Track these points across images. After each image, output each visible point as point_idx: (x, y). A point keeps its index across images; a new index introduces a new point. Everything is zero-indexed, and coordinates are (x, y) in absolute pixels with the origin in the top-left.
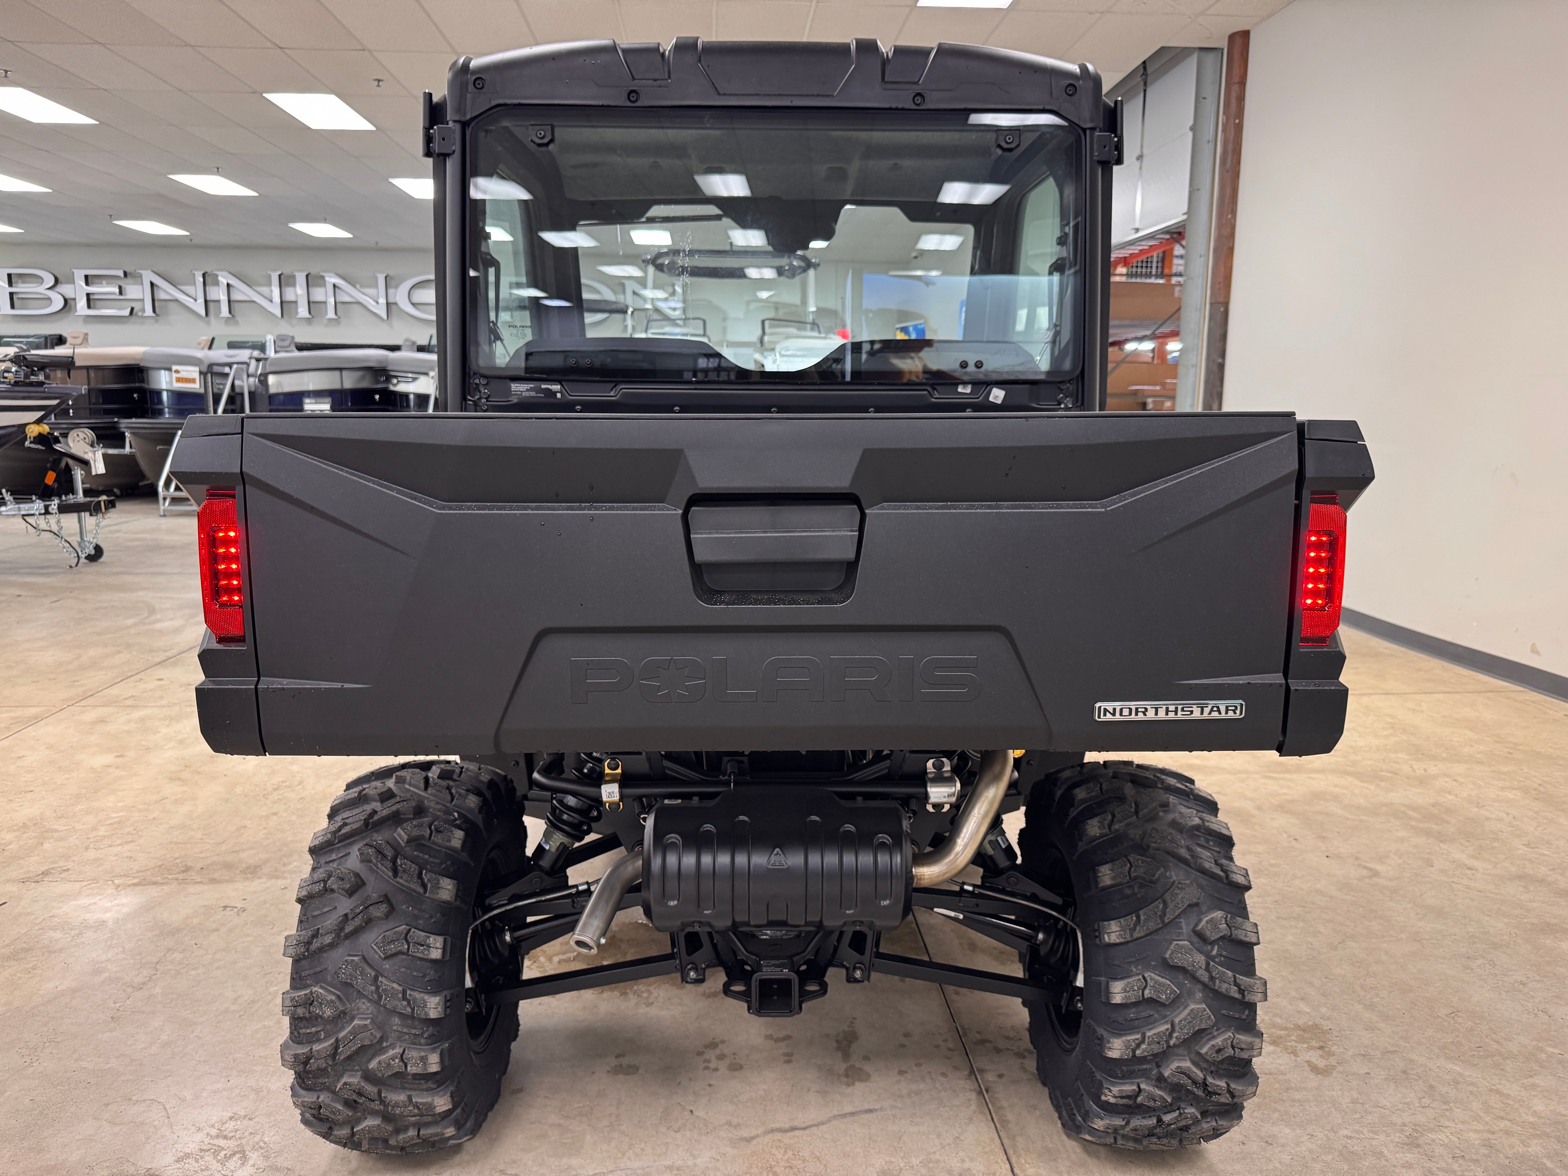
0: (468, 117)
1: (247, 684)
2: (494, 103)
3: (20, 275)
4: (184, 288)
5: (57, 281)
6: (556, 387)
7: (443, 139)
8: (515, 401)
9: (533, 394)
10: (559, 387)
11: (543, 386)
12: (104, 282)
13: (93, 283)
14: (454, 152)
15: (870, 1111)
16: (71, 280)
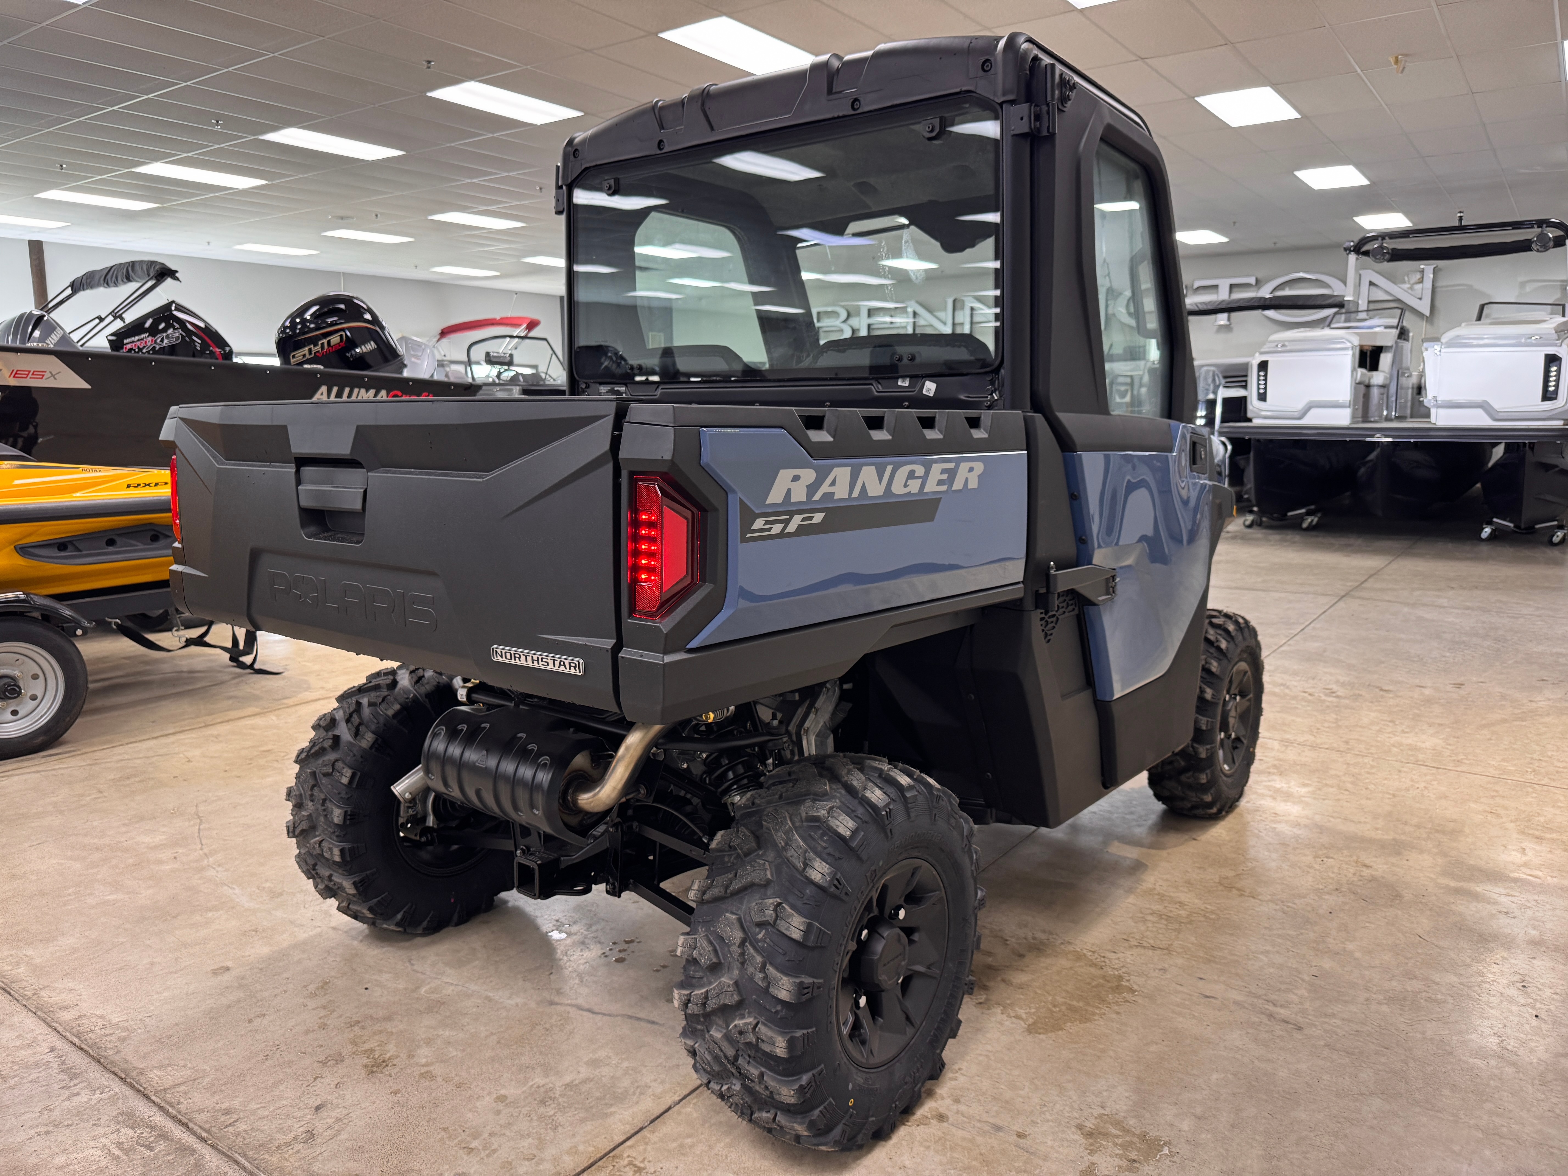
0: (569, 181)
2: (583, 167)
3: (826, 313)
4: (939, 314)
5: (849, 315)
6: (623, 389)
12: (881, 314)
13: (874, 315)
15: (653, 1022)
16: (858, 314)
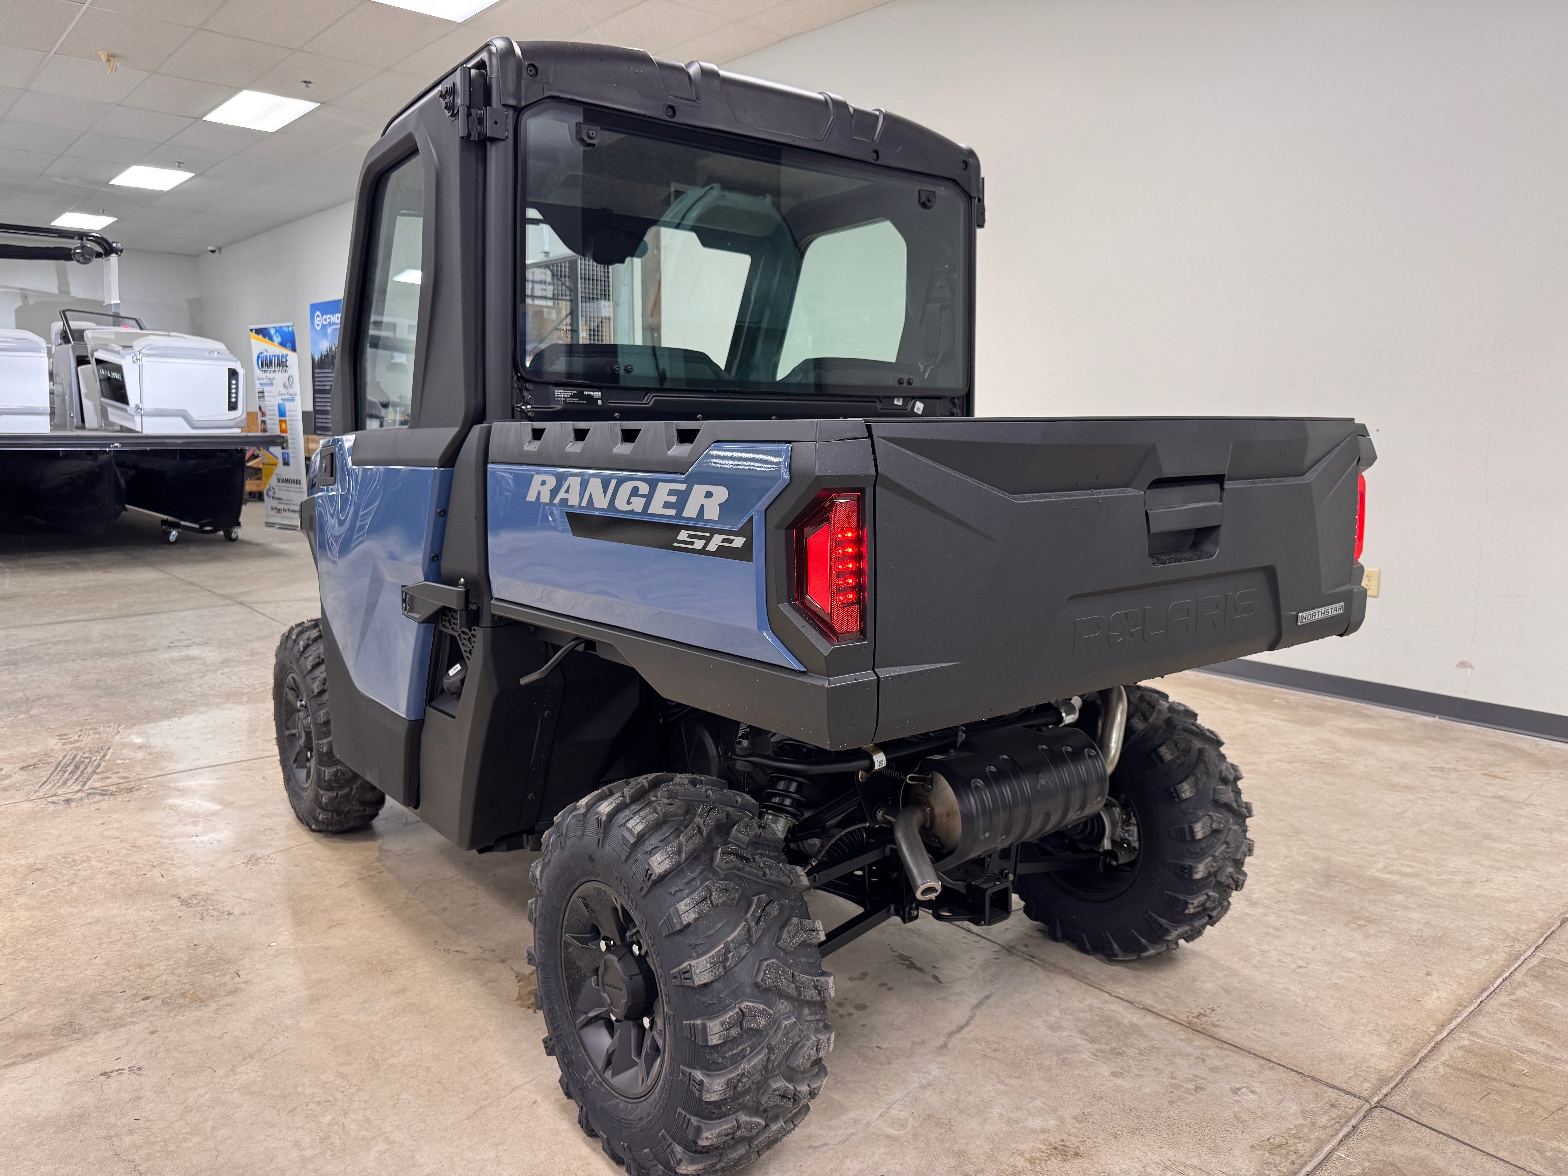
0: (523, 104)
1: (868, 676)
2: (547, 94)
6: (597, 394)
7: (496, 123)
8: (559, 407)
9: (576, 400)
10: (600, 393)
11: (586, 393)
14: (507, 137)
15: (988, 997)
